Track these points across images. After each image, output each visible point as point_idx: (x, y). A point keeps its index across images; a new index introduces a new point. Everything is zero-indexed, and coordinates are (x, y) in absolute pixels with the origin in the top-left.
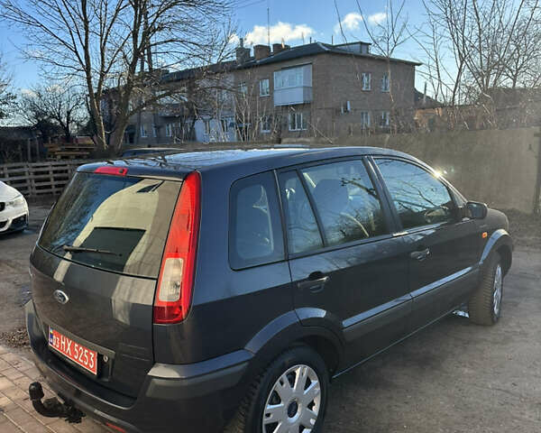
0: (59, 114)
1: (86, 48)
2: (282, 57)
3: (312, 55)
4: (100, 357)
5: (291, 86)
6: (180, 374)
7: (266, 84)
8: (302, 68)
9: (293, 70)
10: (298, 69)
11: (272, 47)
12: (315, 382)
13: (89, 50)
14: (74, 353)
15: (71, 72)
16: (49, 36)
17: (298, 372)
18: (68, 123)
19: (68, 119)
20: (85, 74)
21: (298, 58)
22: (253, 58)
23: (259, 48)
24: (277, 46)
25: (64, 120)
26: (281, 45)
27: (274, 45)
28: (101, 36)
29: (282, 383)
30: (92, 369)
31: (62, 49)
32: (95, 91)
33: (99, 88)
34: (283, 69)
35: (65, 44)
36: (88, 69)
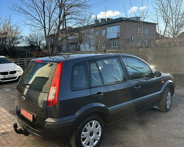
0: (37, 42)
1: (44, 21)
2: (110, 22)
3: (120, 21)
4: (33, 116)
5: (113, 32)
6: (55, 121)
7: (104, 31)
8: (117, 26)
9: (113, 27)
10: (115, 26)
11: (106, 19)
12: (99, 126)
13: (45, 22)
14: (27, 115)
15: (39, 29)
16: (33, 17)
17: (93, 123)
18: (40, 45)
19: (40, 44)
20: (44, 29)
21: (115, 22)
22: (100, 23)
23: (102, 20)
24: (108, 19)
25: (38, 44)
26: (109, 18)
27: (107, 18)
28: (49, 17)
29: (88, 126)
30: (31, 120)
31: (37, 21)
32: (47, 35)
33: (48, 34)
34: (110, 26)
35: (38, 20)
36: (45, 28)
